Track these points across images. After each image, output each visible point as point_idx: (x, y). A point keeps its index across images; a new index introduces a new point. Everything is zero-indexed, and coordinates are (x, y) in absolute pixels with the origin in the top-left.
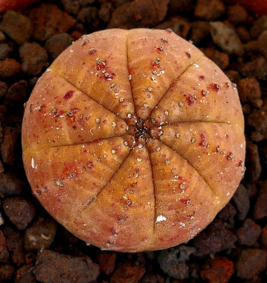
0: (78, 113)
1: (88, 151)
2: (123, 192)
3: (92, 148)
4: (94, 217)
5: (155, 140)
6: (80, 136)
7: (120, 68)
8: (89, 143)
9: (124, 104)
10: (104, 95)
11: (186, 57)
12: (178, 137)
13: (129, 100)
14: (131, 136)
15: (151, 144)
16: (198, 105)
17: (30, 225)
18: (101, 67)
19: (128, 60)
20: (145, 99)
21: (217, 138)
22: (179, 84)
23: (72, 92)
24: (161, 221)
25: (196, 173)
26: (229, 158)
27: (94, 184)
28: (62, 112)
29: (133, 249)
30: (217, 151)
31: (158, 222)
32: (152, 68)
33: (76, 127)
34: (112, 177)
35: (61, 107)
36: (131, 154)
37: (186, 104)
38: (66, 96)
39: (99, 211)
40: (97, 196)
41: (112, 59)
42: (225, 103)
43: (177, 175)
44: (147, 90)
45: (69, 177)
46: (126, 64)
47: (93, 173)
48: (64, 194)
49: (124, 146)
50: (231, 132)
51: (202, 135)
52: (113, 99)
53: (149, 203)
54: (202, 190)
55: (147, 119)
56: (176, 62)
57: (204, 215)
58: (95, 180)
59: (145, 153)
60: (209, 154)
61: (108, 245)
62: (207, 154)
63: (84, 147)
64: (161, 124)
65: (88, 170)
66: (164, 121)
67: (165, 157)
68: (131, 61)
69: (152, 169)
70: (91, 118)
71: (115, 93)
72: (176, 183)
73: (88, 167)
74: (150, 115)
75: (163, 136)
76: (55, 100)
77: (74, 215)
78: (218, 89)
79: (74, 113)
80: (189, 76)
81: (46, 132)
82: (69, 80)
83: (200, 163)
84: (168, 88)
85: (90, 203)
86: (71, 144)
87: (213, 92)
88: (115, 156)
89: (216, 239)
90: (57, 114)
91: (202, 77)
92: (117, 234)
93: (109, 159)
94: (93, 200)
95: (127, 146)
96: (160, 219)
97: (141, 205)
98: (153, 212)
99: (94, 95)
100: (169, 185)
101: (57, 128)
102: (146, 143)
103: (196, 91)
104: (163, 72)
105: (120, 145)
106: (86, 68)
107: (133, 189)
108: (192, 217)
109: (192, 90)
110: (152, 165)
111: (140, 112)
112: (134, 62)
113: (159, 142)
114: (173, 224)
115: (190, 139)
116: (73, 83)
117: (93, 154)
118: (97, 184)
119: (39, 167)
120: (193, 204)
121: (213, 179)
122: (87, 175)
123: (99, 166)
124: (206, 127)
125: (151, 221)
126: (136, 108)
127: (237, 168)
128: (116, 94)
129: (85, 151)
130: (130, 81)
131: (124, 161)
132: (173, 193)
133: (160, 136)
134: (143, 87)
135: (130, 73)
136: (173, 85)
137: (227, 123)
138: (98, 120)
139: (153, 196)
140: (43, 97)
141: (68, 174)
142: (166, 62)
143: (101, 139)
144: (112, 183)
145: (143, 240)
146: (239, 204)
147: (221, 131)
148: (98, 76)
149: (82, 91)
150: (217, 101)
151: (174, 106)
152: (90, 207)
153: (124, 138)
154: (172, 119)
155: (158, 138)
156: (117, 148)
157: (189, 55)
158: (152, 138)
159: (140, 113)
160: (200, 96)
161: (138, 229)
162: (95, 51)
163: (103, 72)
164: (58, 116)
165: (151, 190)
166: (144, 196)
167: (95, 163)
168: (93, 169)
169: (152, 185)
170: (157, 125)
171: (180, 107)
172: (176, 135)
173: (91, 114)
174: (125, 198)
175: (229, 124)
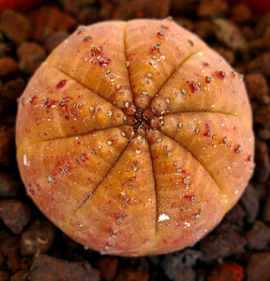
0: (71, 101)
1: (82, 143)
2: (120, 188)
3: (86, 139)
4: (90, 216)
5: (156, 131)
6: (73, 128)
7: (116, 54)
8: (83, 134)
9: (121, 91)
10: (99, 82)
11: (188, 45)
12: (180, 127)
13: (126, 88)
14: (129, 127)
15: (151, 135)
16: (202, 92)
17: (26, 228)
18: (96, 52)
19: (126, 46)
20: (143, 86)
21: (224, 128)
22: (181, 71)
23: (65, 81)
24: (164, 221)
25: (201, 167)
26: (237, 151)
27: (89, 179)
28: (54, 102)
29: (134, 253)
30: (224, 142)
31: (161, 222)
32: (151, 53)
33: (68, 117)
34: (109, 171)
35: (53, 97)
36: (129, 145)
37: (190, 91)
38: (58, 85)
39: (94, 209)
40: (93, 193)
41: (108, 45)
42: (232, 92)
43: (180, 168)
44: (146, 76)
45: (62, 173)
46: (123, 50)
47: (87, 166)
48: (58, 191)
49: (121, 136)
50: (238, 124)
51: (207, 124)
52: (108, 86)
53: (149, 200)
54: (208, 186)
55: (146, 109)
56: (177, 48)
57: (211, 214)
58: (90, 175)
59: (144, 144)
60: (215, 146)
61: (107, 248)
62: (213, 145)
63: (77, 138)
64: (162, 113)
65: (82, 163)
66: (166, 110)
67: (166, 148)
68: (128, 48)
69: (152, 163)
70: (84, 107)
71: (111, 78)
72: (179, 177)
73: (81, 159)
74: (150, 104)
75: (164, 126)
76: (47, 91)
77: (68, 215)
78: (224, 76)
79: (66, 101)
80: (191, 62)
81: (38, 124)
82: (62, 69)
83: (205, 156)
84: (169, 75)
85: (85, 201)
86: (64, 136)
87: (218, 80)
88: (112, 147)
89: (223, 242)
90: (48, 104)
91: (206, 65)
92: (116, 234)
93: (104, 150)
94: (88, 197)
95: (125, 137)
96: (163, 218)
97: (141, 201)
98: (154, 210)
99: (88, 83)
100: (171, 180)
101: (49, 120)
102: (146, 135)
103: (199, 78)
104: (163, 57)
105: (117, 136)
106: (80, 56)
107: (132, 183)
108: (198, 216)
109: (195, 76)
110: (152, 158)
111: (138, 100)
112: (131, 48)
113: (160, 133)
114: (177, 224)
115: (194, 129)
116: (66, 72)
117: (87, 146)
118: (92, 179)
119: (31, 163)
120: (198, 201)
121: (220, 174)
122: (81, 170)
123: (94, 160)
124: (211, 117)
125: (152, 220)
126: (134, 96)
127: (245, 163)
128: (112, 80)
129: (79, 143)
130: (128, 68)
131: (122, 153)
132: (176, 189)
133: (161, 127)
134: (141, 73)
135: (127, 60)
136: (174, 72)
137: (234, 115)
138: (92, 108)
139: (154, 192)
140: (35, 89)
141: (61, 170)
142: (167, 47)
143: (96, 130)
144: (108, 178)
145: (144, 242)
146: (248, 205)
147: (227, 121)
148: (92, 62)
149: (75, 80)
150: (223, 89)
151: (176, 93)
152: (86, 205)
153: (121, 129)
154: (174, 107)
155: (159, 129)
156: (113, 139)
157: (192, 43)
158: (153, 129)
159: (139, 102)
160: (205, 83)
161: (138, 229)
162: (90, 38)
163: (98, 58)
164: (49, 107)
165: (152, 186)
166: (143, 192)
167: (89, 155)
168: (87, 162)
169: (153, 180)
170: (157, 114)
171: (182, 94)
172: (178, 125)
173: (84, 103)
174: (123, 193)
175: (236, 116)
